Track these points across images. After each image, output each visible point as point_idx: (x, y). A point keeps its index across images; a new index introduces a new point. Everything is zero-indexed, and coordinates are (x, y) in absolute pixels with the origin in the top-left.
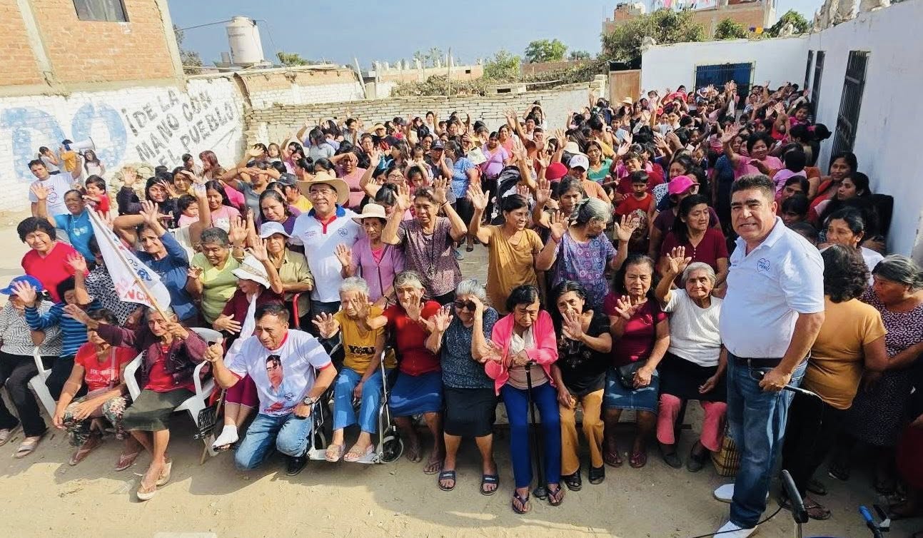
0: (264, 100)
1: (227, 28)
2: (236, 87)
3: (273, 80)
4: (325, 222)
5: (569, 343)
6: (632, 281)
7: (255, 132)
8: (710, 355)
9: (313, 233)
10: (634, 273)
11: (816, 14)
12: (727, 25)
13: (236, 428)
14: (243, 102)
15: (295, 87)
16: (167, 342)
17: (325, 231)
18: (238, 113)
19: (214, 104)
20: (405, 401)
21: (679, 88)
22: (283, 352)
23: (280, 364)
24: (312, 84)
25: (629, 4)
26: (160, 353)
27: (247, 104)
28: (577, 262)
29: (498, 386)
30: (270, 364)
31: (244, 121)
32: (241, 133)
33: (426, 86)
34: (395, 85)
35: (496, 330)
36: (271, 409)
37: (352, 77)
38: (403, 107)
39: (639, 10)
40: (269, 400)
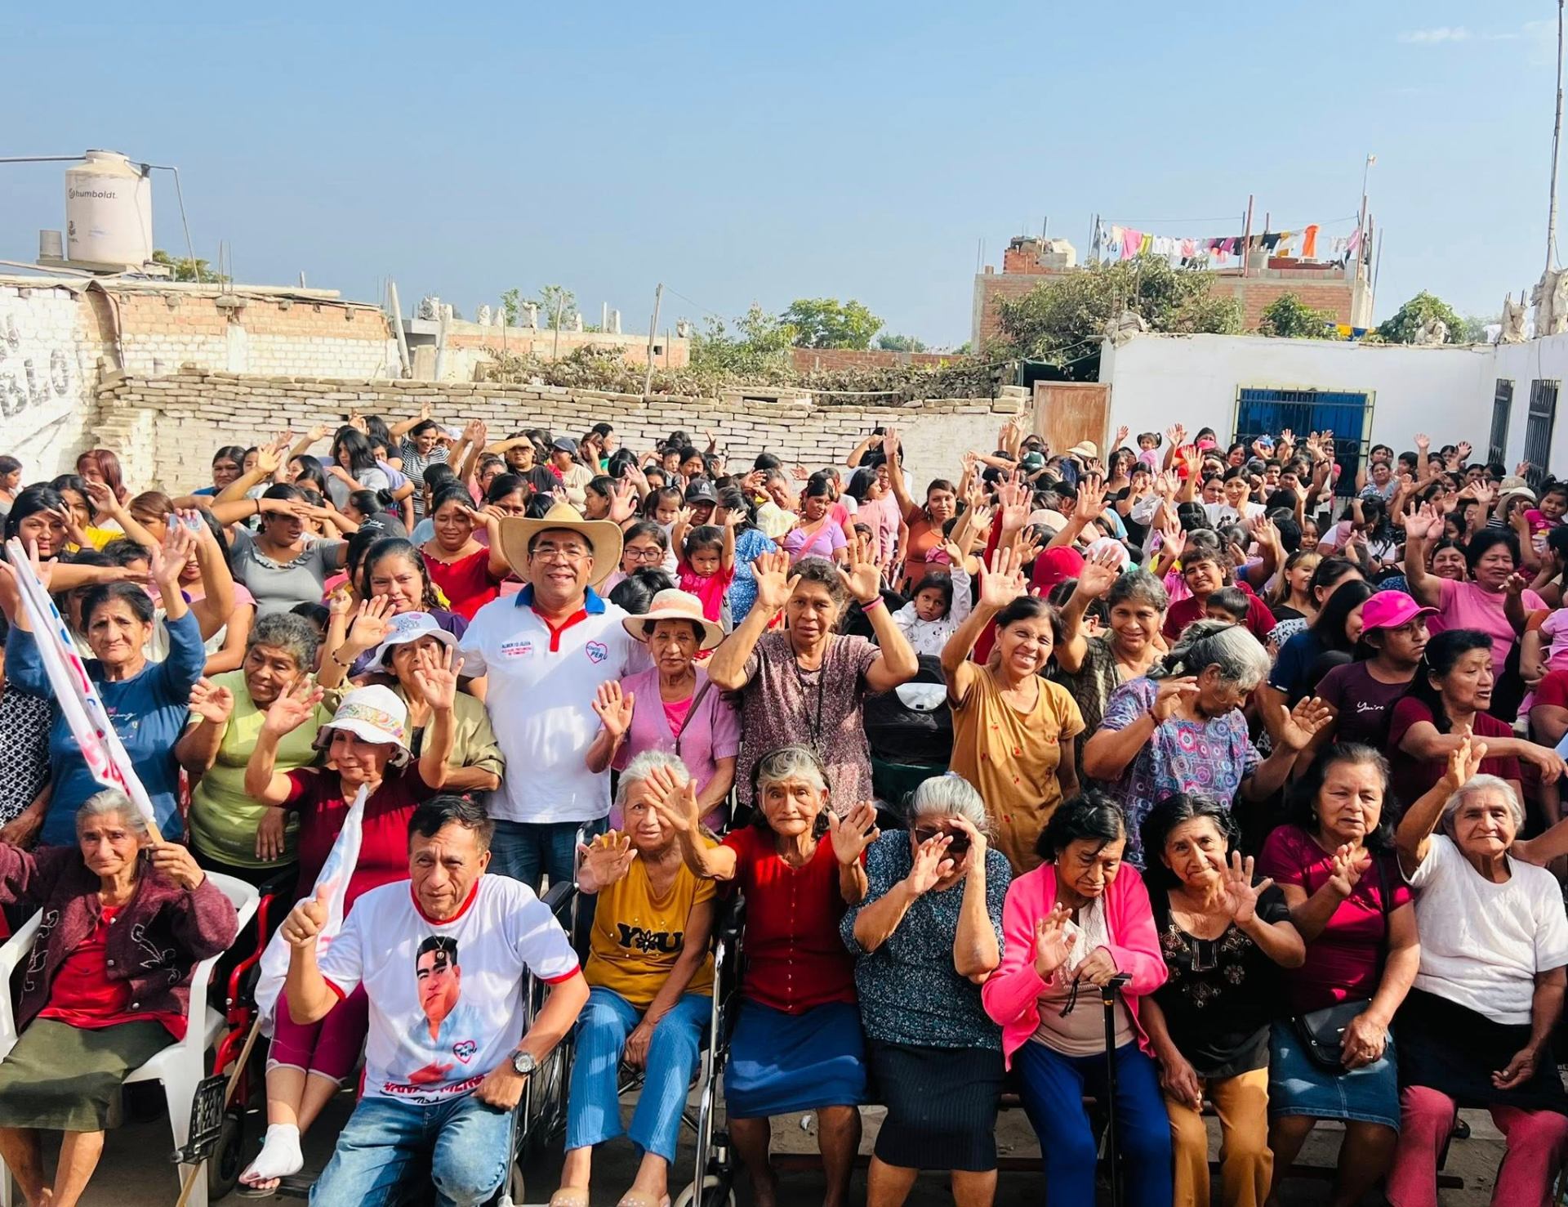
0: (158, 355)
1: (69, 174)
2: (87, 316)
3: (183, 310)
4: (557, 623)
5: (1190, 946)
6: (1341, 803)
7: (121, 431)
8: (1514, 996)
9: (526, 646)
10: (1347, 783)
11: (1507, 303)
12: (1286, 308)
13: (298, 1133)
14: (100, 354)
15: (237, 333)
16: (117, 893)
17: (554, 646)
18: (81, 379)
19: (24, 351)
20: (774, 1074)
21: (1200, 434)
22: (463, 931)
23: (454, 963)
24: (280, 333)
25: (1039, 242)
26: (91, 923)
27: (108, 361)
28: (1182, 765)
29: (1011, 1047)
30: (428, 960)
31: (93, 401)
32: (80, 429)
33: (566, 369)
34: (485, 357)
35: (1015, 902)
36: (409, 1082)
37: (379, 328)
38: (527, 410)
39: (1063, 258)
40: (410, 1055)
